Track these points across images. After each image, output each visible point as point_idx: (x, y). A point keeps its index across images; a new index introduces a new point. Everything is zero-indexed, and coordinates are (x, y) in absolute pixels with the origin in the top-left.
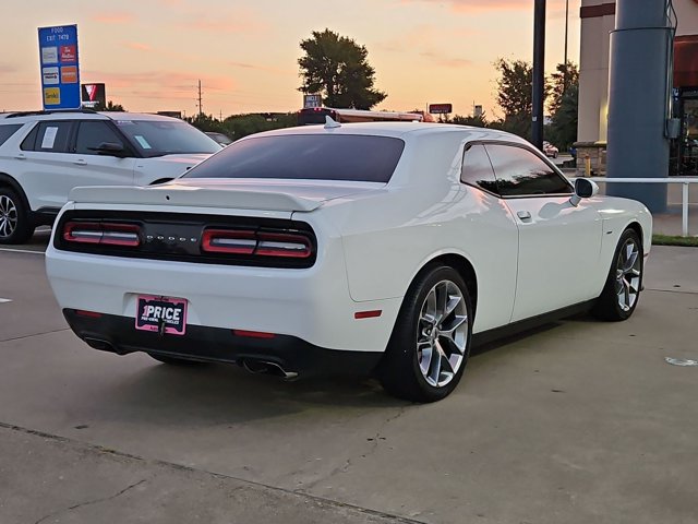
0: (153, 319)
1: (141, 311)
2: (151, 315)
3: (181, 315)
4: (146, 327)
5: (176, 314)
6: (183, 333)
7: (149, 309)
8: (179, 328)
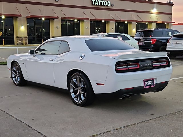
0: (147, 85)
1: (145, 83)
2: (147, 84)
3: (153, 82)
4: (147, 87)
5: (152, 82)
6: (154, 86)
7: (146, 83)
8: (153, 85)
